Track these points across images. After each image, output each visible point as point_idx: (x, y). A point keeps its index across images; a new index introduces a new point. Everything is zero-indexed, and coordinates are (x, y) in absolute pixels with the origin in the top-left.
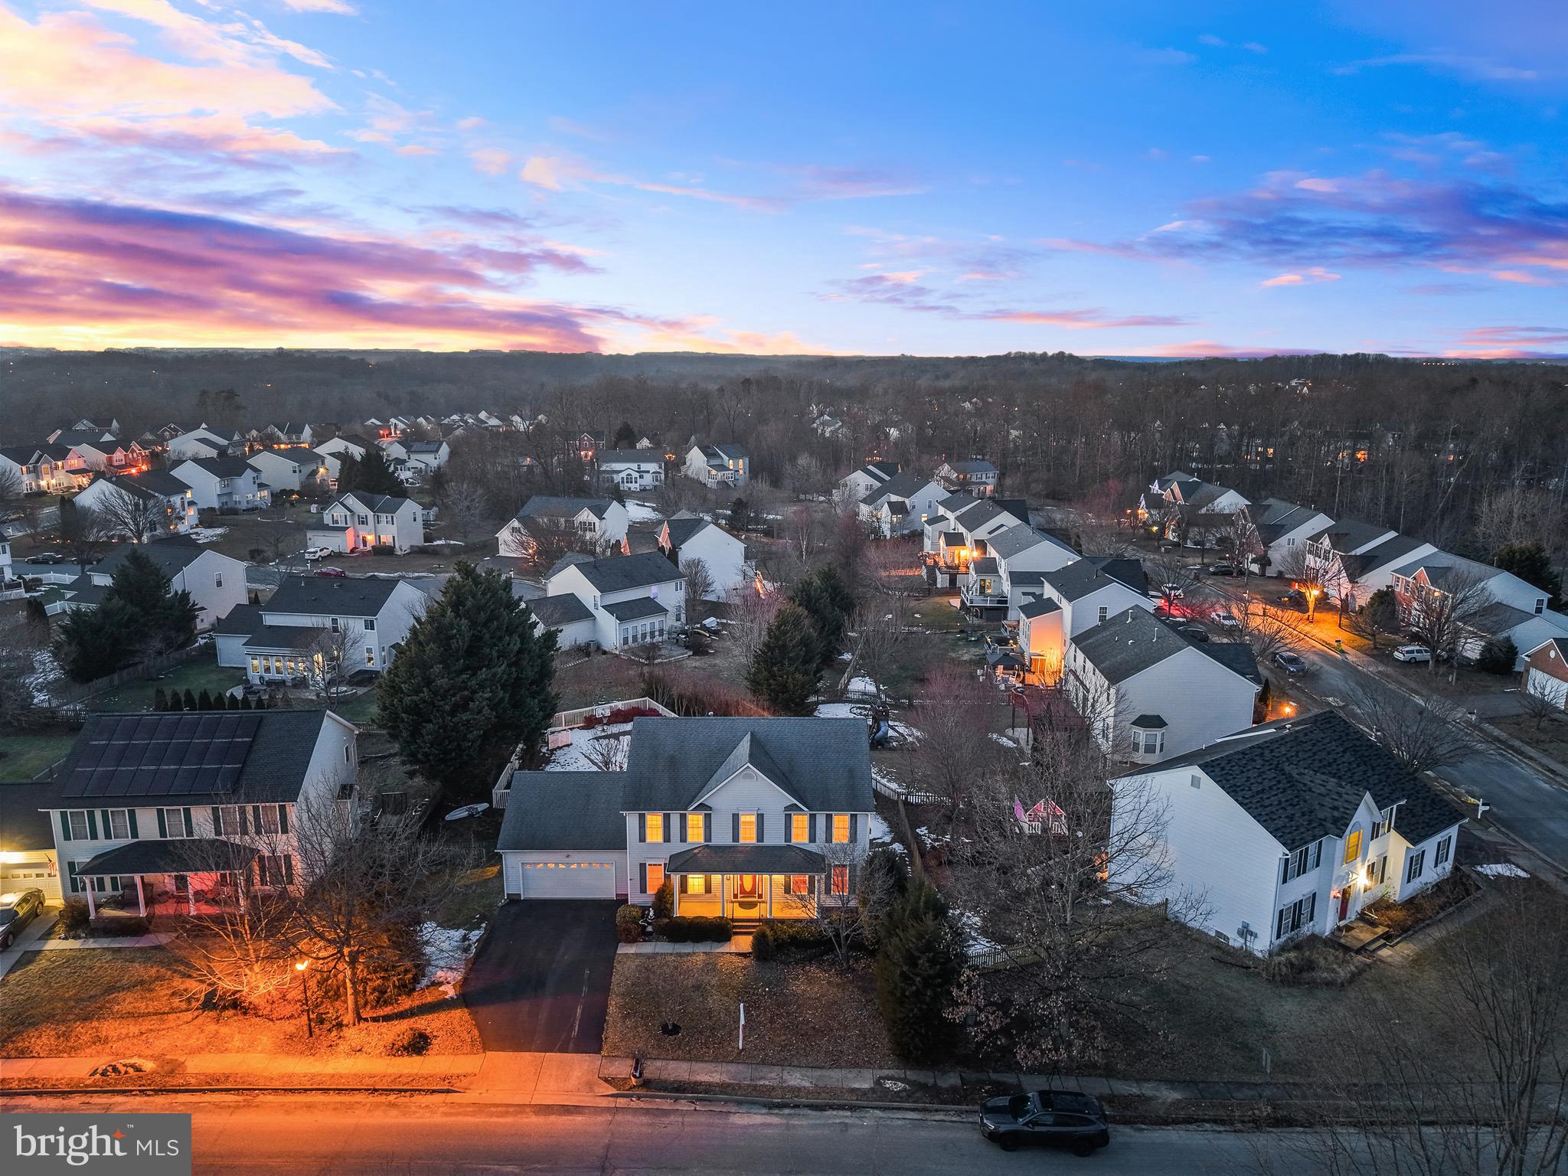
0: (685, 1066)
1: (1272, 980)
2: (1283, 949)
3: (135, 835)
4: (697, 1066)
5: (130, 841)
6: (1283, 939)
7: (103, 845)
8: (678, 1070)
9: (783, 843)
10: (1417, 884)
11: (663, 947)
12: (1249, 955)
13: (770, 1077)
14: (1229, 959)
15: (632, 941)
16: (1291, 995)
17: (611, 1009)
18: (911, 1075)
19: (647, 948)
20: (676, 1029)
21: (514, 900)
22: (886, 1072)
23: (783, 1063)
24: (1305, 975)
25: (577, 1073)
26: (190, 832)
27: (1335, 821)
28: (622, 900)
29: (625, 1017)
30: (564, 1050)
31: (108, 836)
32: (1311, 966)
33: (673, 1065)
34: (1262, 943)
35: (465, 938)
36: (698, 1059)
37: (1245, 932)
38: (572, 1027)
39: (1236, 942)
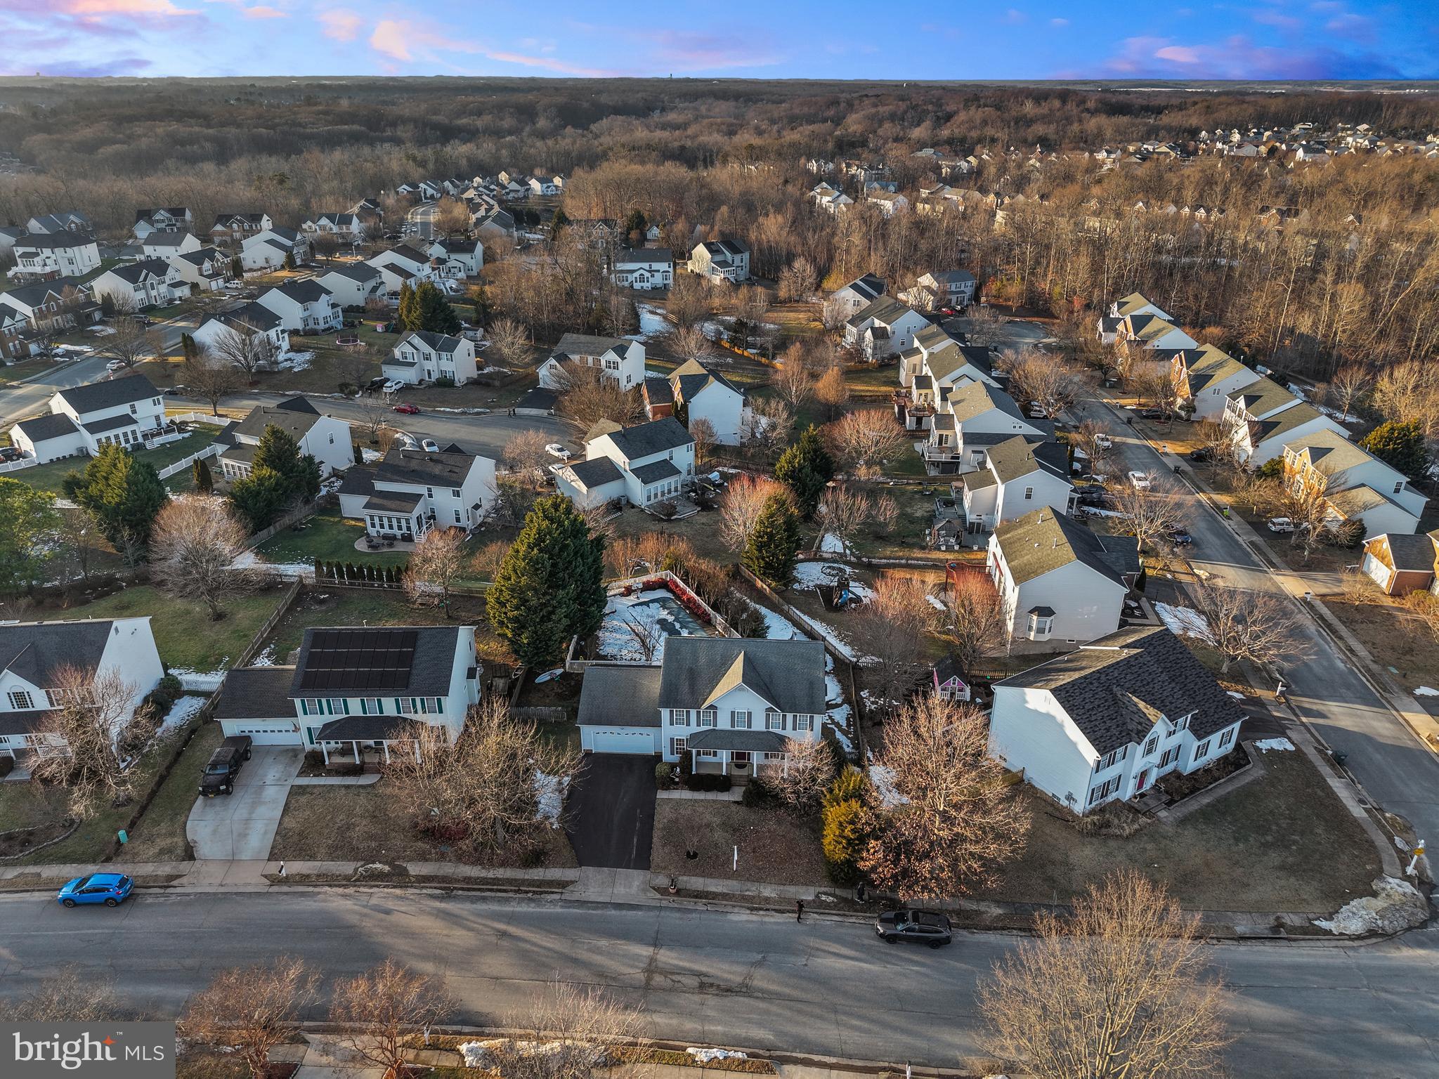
0: (701, 880)
1: (1081, 832)
2: (1093, 812)
3: (347, 712)
4: (709, 881)
5: (345, 716)
6: (1094, 804)
7: (328, 718)
8: (697, 883)
9: (764, 729)
10: (1203, 761)
11: (686, 794)
12: (1071, 812)
13: (752, 890)
14: (1057, 814)
15: (668, 789)
16: (1091, 843)
17: (655, 840)
18: (838, 892)
19: (676, 794)
20: (695, 855)
21: (588, 754)
22: (823, 889)
23: (760, 880)
24: (1104, 831)
25: (636, 883)
26: (381, 712)
27: (1138, 732)
28: (658, 757)
29: (664, 845)
30: (628, 867)
31: (331, 713)
32: (1107, 825)
33: (694, 879)
34: (1080, 807)
35: (560, 783)
36: (711, 876)
37: (1070, 797)
38: (631, 853)
39: (1064, 803)
